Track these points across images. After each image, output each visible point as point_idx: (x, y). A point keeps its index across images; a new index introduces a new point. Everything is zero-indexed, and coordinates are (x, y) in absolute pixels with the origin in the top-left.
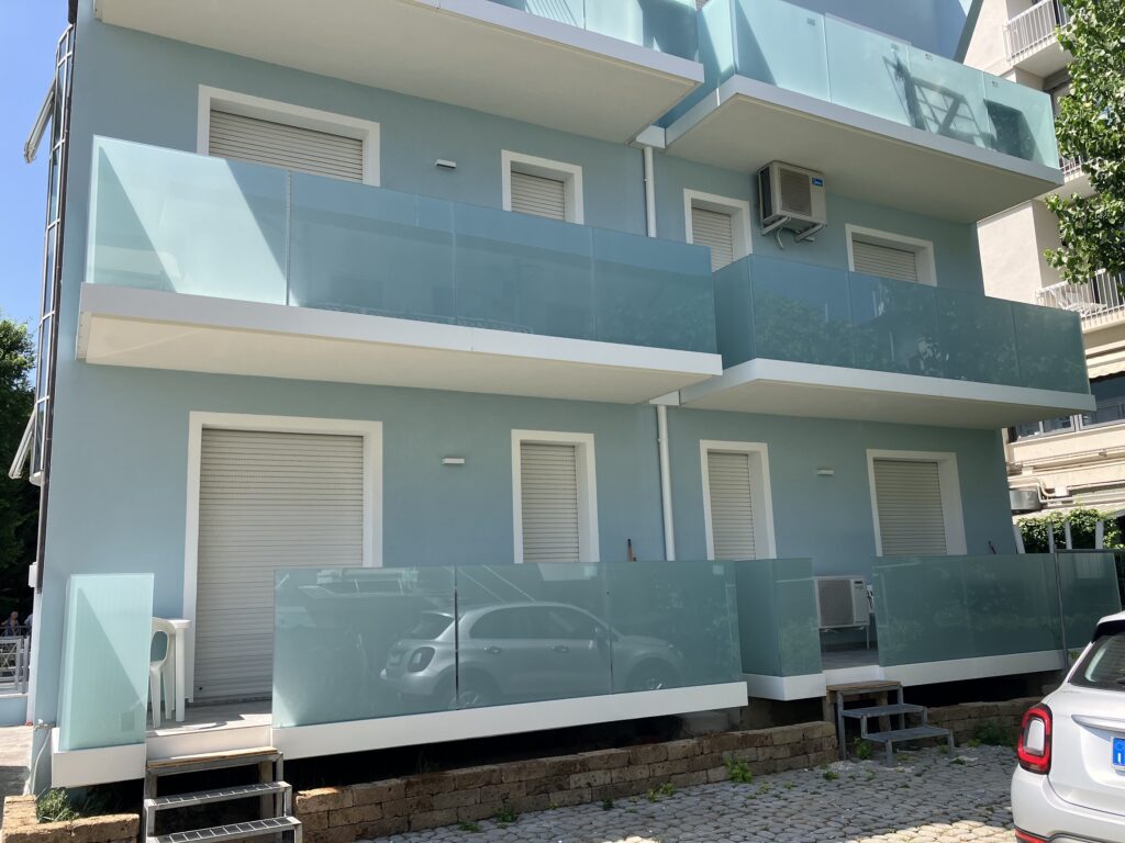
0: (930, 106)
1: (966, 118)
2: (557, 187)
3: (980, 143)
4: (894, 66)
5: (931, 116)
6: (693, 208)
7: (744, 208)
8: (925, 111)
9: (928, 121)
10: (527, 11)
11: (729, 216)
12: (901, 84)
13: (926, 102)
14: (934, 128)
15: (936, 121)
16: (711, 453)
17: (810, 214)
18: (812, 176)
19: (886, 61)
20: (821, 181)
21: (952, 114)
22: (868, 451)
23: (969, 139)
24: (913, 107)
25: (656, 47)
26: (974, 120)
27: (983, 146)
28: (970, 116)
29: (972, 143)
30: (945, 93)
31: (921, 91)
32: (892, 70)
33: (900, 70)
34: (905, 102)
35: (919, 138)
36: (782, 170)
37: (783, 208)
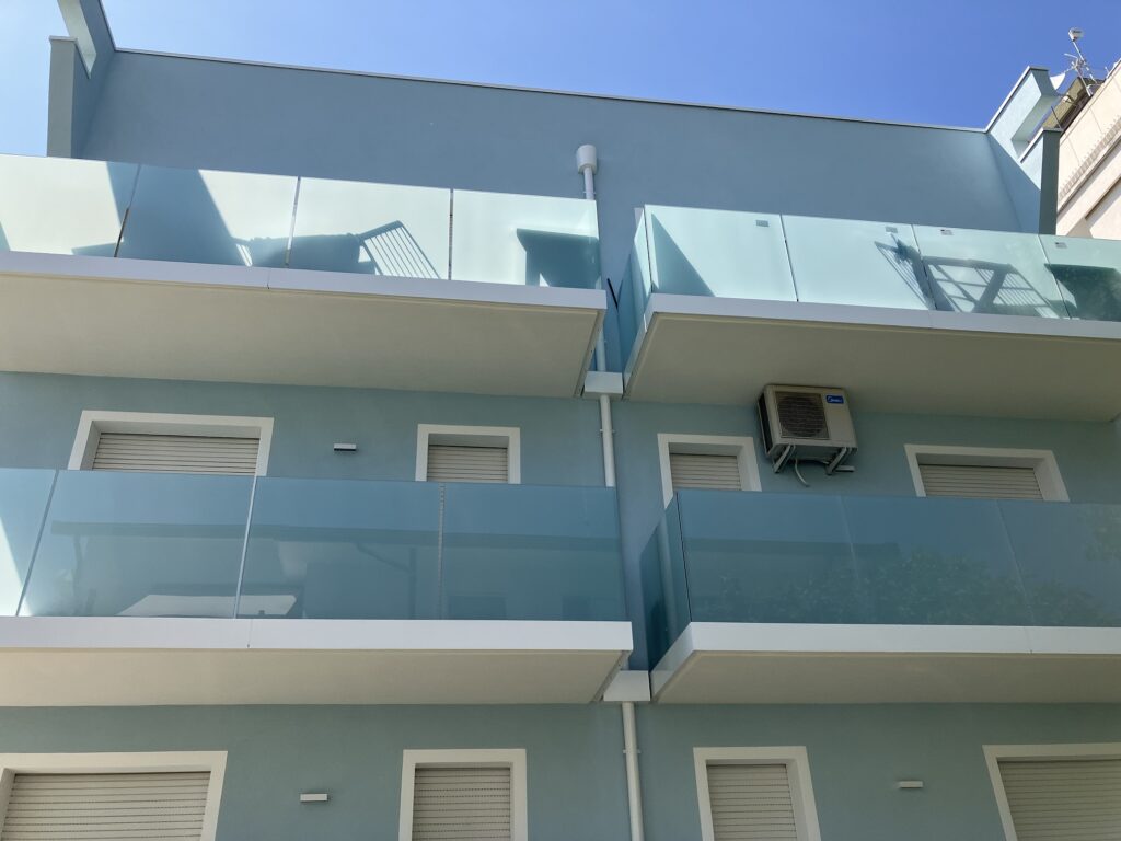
0: (957, 284)
1: (1021, 289)
2: (498, 455)
3: (1050, 314)
4: (893, 250)
5: (961, 294)
6: (671, 454)
7: (747, 445)
8: (949, 290)
9: (956, 301)
10: (377, 273)
11: (735, 457)
12: (907, 268)
13: (950, 280)
14: (968, 307)
15: (969, 298)
16: (711, 766)
17: (827, 437)
18: (824, 393)
19: (879, 246)
20: (840, 398)
21: (994, 287)
22: (986, 748)
23: (1031, 311)
24: (930, 289)
25: (543, 282)
26: (1032, 289)
27: (1053, 316)
28: (1026, 286)
29: (1036, 314)
30: (979, 266)
31: (939, 269)
32: (891, 255)
33: (902, 252)
34: (916, 286)
35: (942, 321)
36: (777, 393)
37: (784, 435)
